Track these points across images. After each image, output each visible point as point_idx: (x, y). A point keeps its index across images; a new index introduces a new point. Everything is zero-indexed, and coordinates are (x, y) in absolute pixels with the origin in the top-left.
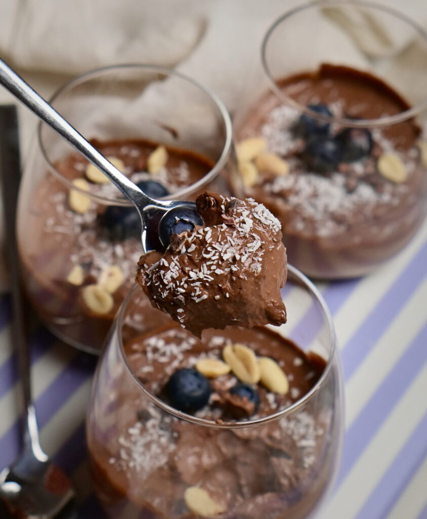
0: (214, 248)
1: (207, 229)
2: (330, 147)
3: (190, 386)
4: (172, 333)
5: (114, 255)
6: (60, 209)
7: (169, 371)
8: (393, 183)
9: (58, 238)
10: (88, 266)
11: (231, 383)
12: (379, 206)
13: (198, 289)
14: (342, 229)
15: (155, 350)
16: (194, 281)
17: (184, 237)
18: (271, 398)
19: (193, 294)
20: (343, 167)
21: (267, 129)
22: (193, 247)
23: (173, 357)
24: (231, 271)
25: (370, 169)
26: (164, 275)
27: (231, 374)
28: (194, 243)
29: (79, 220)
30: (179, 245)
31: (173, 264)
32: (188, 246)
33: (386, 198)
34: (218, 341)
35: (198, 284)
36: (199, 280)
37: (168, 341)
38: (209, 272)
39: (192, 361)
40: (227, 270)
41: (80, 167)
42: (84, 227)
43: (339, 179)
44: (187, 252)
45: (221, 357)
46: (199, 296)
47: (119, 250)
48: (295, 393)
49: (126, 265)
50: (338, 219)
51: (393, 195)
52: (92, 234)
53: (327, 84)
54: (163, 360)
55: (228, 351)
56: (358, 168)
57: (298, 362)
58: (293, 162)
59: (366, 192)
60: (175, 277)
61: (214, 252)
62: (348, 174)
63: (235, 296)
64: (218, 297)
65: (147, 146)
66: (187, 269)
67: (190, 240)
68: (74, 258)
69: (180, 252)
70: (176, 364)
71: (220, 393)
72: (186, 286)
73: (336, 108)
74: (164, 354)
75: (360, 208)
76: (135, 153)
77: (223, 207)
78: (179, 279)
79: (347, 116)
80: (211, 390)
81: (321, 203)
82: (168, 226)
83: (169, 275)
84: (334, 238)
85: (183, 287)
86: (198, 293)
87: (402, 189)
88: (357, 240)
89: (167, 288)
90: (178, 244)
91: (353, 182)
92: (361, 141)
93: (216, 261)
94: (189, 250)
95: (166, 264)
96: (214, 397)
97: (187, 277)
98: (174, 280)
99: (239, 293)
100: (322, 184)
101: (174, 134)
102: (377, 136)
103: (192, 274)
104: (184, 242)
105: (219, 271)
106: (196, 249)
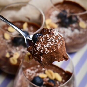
0: (50, 39)
1: (47, 35)
2: (67, 20)
3: (38, 81)
4: (32, 68)
5: (16, 50)
6: (2, 39)
7: (32, 77)
8: (83, 29)
9: (2, 46)
10: (10, 52)
11: (48, 79)
12: (80, 34)
13: (46, 50)
14: (71, 41)
15: (28, 72)
16: (45, 48)
17: (41, 37)
18: (58, 82)
19: (45, 51)
20: (71, 25)
21: (51, 17)
22: (44, 39)
23: (33, 74)
24: (55, 44)
25: (77, 25)
26: (37, 48)
27: (48, 77)
28: (44, 38)
29: (7, 41)
31: (39, 45)
32: (42, 39)
33: (81, 32)
34: (43, 69)
35: (46, 48)
36: (47, 47)
37: (32, 70)
38: (49, 45)
39: (38, 75)
40: (54, 44)
41: (6, 28)
42: (9, 43)
43: (70, 28)
44: (42, 41)
45: (45, 73)
46: (47, 52)
47: (18, 48)
48: (64, 81)
49: (19, 52)
50: (70, 38)
51: (83, 31)
52: (11, 45)
53: (65, 5)
54: (31, 75)
55: (46, 71)
56: (74, 25)
57: (63, 73)
58: (58, 25)
59: (76, 31)
60: (40, 48)
61: (50, 40)
62: (72, 27)
63: (56, 51)
64: (52, 52)
65: (22, 22)
66: (43, 45)
67: (43, 37)
68: (7, 51)
69: (40, 41)
70: (34, 76)
71: (46, 82)
72: (43, 49)
73: (68, 11)
74: (31, 73)
75: (75, 35)
76: (19, 24)
77: (49, 31)
78: (41, 48)
79: (70, 13)
80: (43, 81)
81: (66, 34)
82: (36, 37)
84: (70, 43)
85: (42, 50)
86: (47, 51)
87: (85, 30)
88: (75, 43)
89: (38, 51)
90: (40, 39)
91: (73, 29)
92: (74, 19)
93: (51, 42)
94: (43, 40)
95: (37, 45)
96: (44, 83)
97: (43, 47)
98: (39, 49)
99: (57, 50)
100: (66, 30)
101: (29, 19)
102: (78, 17)
103: (45, 46)
104: (41, 38)
105: (52, 44)
106: (45, 40)
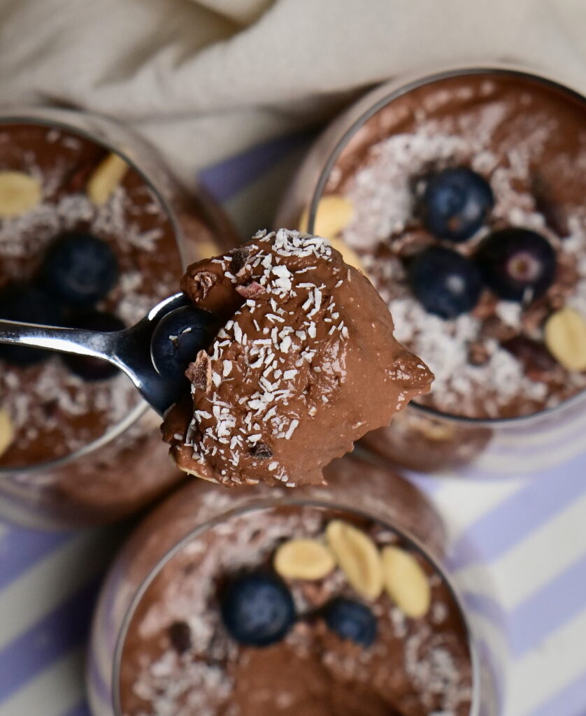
1: (230, 325)
13: (277, 420)
16: (264, 413)
17: (205, 360)
19: (275, 432)
22: (228, 366)
26: (216, 434)
28: (226, 357)
30: (205, 376)
31: (216, 410)
32: (219, 369)
35: (272, 412)
36: (270, 405)
38: (276, 385)
40: (300, 364)
44: (223, 378)
46: (286, 428)
60: (233, 424)
61: (261, 351)
63: (336, 393)
64: (313, 411)
66: (241, 402)
67: (215, 357)
69: (213, 385)
72: (257, 427)
77: (228, 275)
78: (241, 423)
83: (222, 429)
85: (253, 432)
86: (281, 424)
89: (232, 447)
90: (203, 375)
93: (275, 364)
94: (226, 373)
95: (207, 416)
97: (250, 414)
98: (234, 432)
99: (340, 385)
103: (253, 405)
104: (210, 366)
105: (290, 374)
106: (234, 365)
